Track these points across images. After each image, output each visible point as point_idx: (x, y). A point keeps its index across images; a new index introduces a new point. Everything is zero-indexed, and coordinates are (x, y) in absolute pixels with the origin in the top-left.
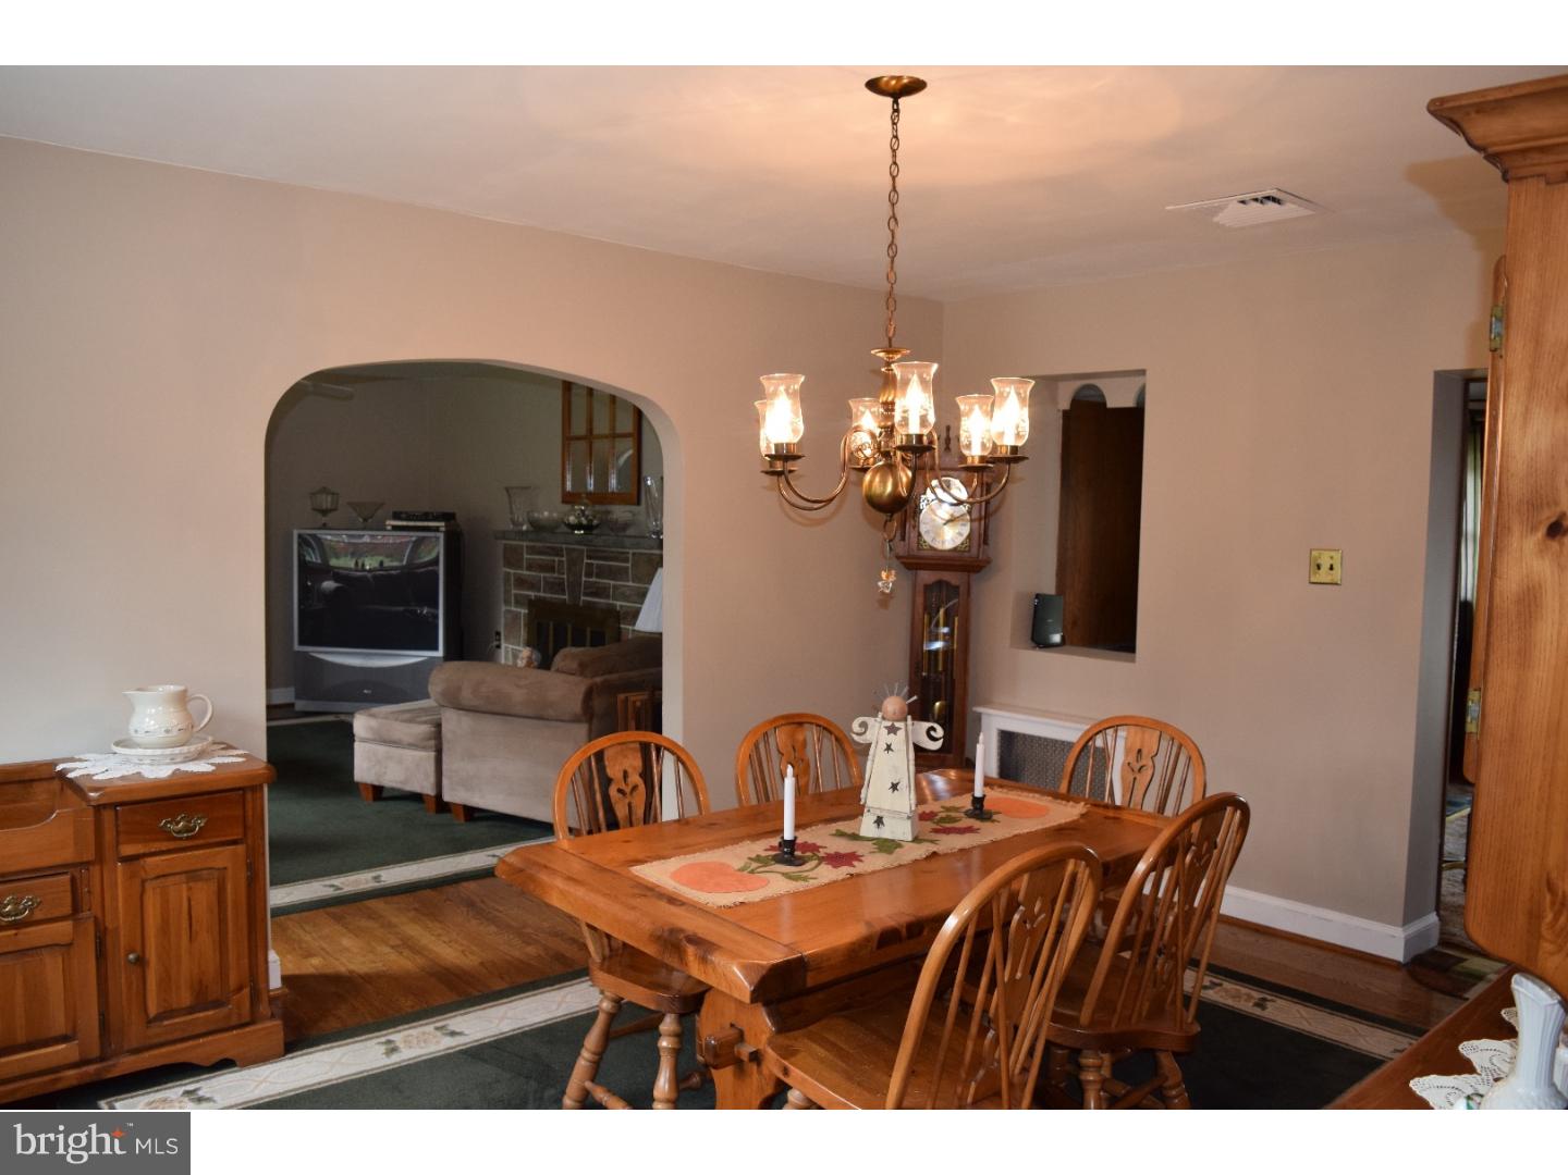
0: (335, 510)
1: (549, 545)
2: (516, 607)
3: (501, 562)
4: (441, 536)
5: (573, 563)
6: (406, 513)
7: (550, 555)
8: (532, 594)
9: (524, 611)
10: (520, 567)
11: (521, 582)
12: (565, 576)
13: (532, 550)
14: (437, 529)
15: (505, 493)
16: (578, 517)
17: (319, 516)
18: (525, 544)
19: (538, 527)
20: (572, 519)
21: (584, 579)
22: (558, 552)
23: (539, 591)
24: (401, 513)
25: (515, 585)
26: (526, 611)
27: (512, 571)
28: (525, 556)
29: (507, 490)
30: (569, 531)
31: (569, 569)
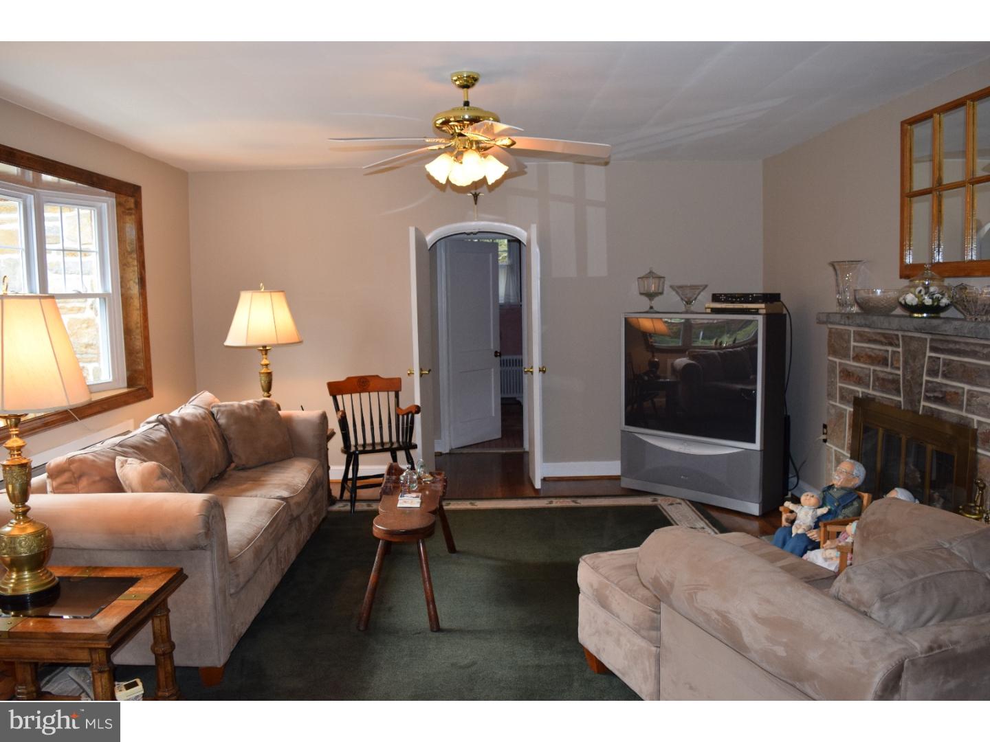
0: (661, 293)
1: (879, 331)
2: (840, 403)
3: (825, 349)
4: (760, 319)
5: (912, 356)
6: (725, 295)
7: (881, 343)
8: (860, 390)
9: (850, 409)
10: (846, 356)
11: (847, 375)
12: (900, 372)
13: (861, 337)
14: (756, 312)
15: (831, 269)
16: (919, 296)
17: (645, 299)
18: (852, 329)
19: (868, 308)
20: (911, 299)
21: (925, 378)
22: (891, 341)
23: (867, 386)
24: (721, 295)
25: (841, 377)
26: (852, 410)
27: (837, 360)
28: (852, 343)
29: (832, 265)
30: (907, 314)
31: (906, 362)
